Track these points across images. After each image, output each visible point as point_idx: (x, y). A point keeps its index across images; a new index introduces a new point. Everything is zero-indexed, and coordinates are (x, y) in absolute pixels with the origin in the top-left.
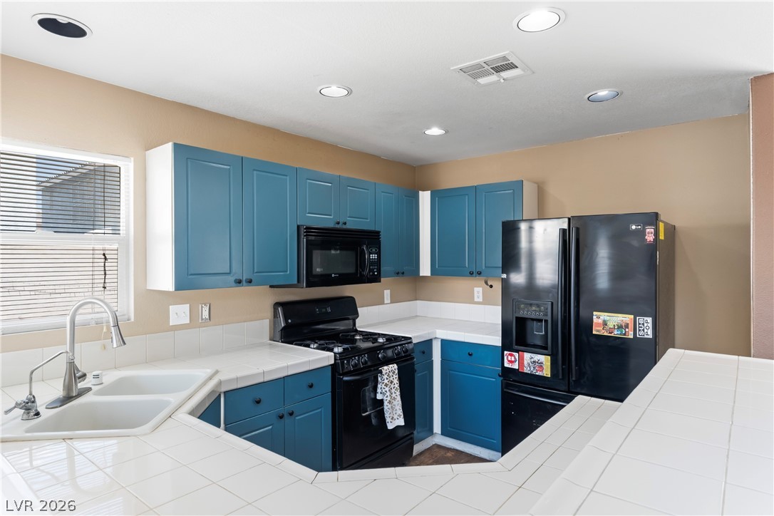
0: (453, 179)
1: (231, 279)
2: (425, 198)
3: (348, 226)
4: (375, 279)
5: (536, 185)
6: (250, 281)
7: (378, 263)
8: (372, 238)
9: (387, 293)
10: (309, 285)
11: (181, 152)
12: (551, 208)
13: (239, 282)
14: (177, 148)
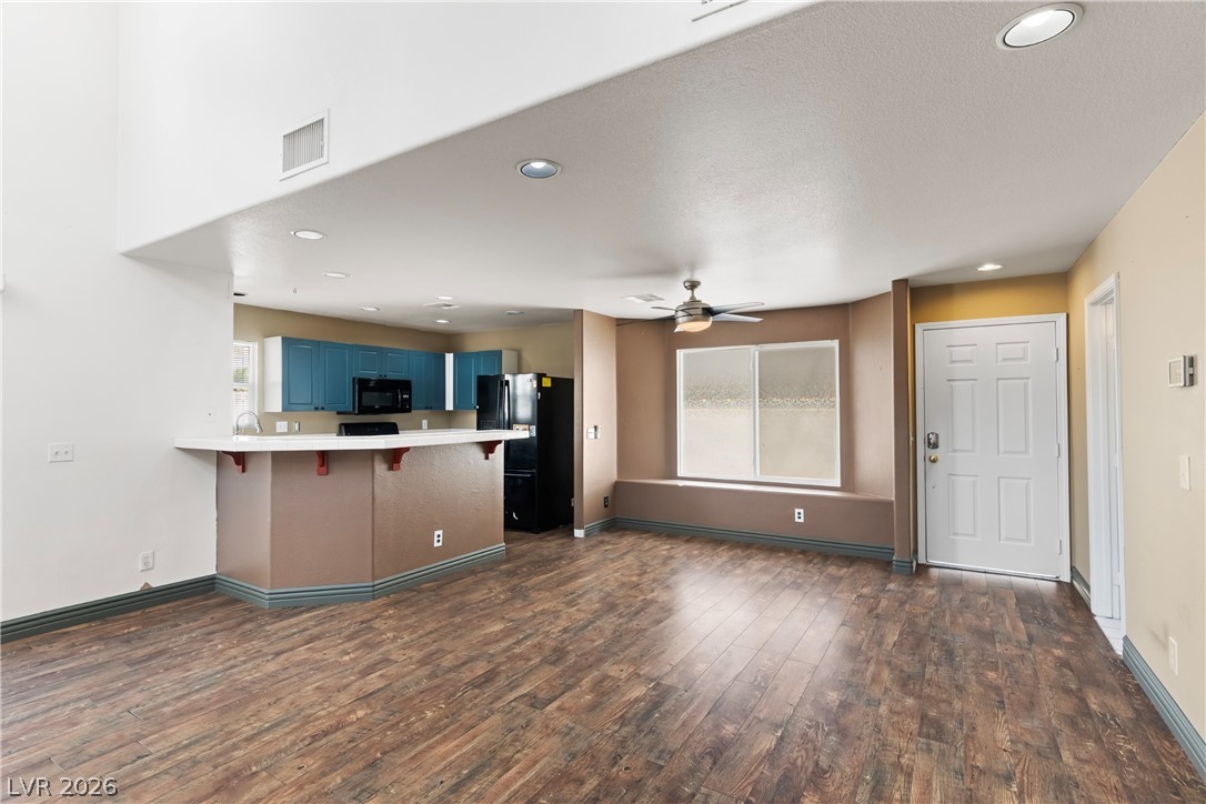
0: (475, 345)
1: (312, 407)
2: (449, 358)
3: (388, 378)
4: (409, 411)
5: (515, 353)
6: (323, 409)
7: (409, 400)
8: (405, 385)
9: (425, 422)
10: (359, 413)
11: (287, 342)
12: (525, 368)
13: (316, 409)
14: (283, 339)
